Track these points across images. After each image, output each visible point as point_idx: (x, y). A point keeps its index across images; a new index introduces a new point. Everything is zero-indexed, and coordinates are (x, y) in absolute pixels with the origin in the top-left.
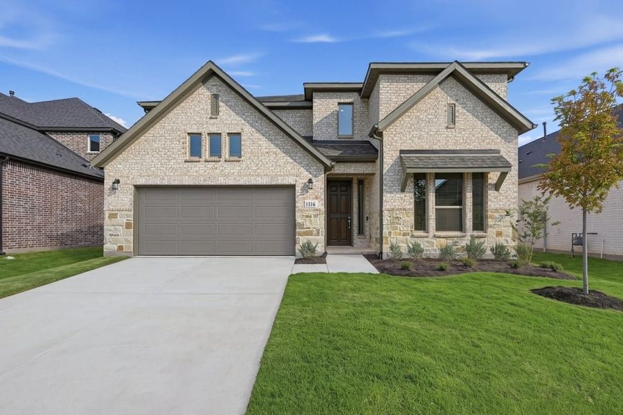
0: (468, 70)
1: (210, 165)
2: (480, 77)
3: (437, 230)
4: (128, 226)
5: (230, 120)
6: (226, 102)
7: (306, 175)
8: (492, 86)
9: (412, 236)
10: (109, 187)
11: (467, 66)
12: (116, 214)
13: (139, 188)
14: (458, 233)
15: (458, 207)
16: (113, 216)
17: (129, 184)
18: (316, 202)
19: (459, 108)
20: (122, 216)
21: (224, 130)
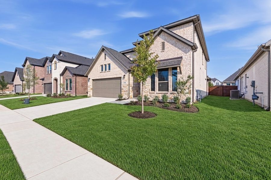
0: (166, 28)
1: (104, 73)
2: (170, 30)
3: (159, 91)
4: (91, 89)
6: (108, 56)
7: (123, 74)
8: (175, 32)
11: (165, 27)
13: (93, 80)
14: (166, 92)
15: (167, 82)
16: (89, 87)
18: (126, 82)
19: (166, 43)
21: (107, 63)
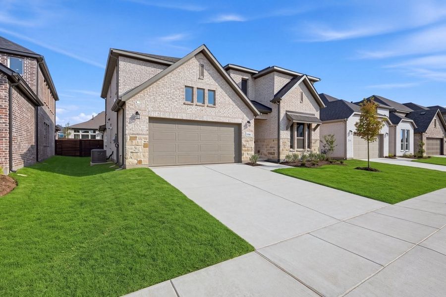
1: (199, 108)
3: (297, 148)
4: (145, 146)
5: (209, 82)
6: (208, 70)
7: (247, 119)
9: (290, 151)
10: (130, 116)
12: (136, 137)
15: (302, 138)
16: (132, 139)
17: (145, 116)
18: (251, 133)
19: (304, 94)
20: (140, 139)
21: (207, 88)
